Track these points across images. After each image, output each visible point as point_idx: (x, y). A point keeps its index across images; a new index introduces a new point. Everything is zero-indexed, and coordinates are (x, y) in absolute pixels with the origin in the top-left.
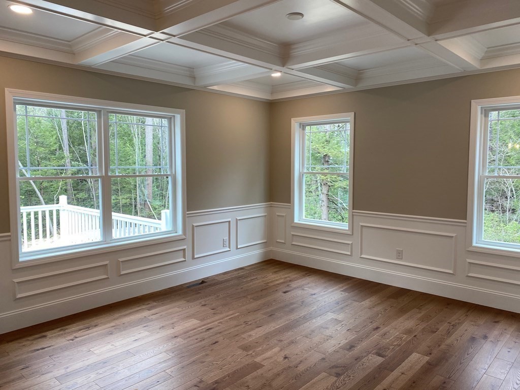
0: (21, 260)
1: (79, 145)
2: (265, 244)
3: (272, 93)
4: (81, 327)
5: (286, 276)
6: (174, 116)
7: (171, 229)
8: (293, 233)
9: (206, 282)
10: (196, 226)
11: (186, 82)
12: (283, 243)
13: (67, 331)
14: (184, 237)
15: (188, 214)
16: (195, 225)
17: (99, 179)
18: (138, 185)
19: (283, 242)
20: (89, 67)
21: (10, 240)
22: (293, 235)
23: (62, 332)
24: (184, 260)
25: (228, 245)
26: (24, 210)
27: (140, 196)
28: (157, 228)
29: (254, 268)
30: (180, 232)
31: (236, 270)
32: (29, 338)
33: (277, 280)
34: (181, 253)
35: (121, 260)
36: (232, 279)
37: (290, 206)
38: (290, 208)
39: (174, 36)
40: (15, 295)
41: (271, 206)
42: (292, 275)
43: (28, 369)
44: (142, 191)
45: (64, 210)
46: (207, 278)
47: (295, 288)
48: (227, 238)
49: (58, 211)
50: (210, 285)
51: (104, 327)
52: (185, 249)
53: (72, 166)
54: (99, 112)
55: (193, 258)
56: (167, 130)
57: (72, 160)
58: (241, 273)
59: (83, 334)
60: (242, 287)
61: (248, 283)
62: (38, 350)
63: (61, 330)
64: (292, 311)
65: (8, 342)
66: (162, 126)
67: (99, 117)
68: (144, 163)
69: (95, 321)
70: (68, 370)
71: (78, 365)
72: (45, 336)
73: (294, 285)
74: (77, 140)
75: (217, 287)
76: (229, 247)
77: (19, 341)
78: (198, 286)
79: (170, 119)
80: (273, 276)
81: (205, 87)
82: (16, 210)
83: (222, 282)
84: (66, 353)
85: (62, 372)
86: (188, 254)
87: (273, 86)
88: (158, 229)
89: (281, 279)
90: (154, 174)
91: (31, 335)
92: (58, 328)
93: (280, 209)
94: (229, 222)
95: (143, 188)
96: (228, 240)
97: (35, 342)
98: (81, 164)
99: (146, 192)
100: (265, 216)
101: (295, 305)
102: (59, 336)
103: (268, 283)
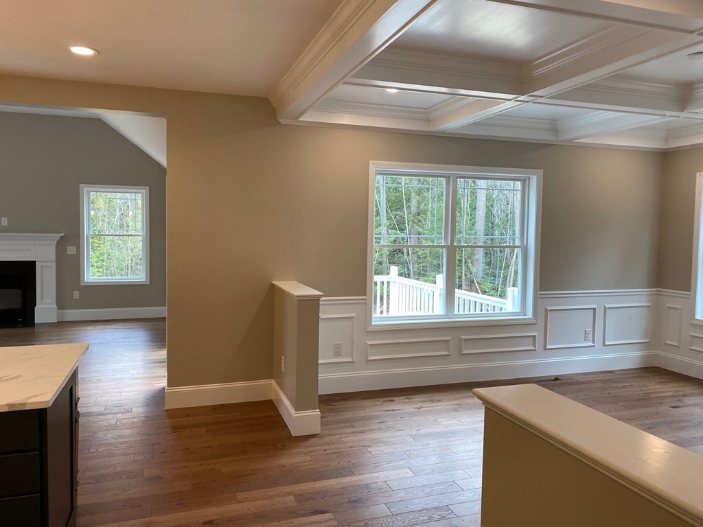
0: (373, 323)
1: (397, 209)
2: (646, 345)
3: (666, 140)
4: (425, 399)
5: (679, 389)
6: (529, 178)
7: (518, 311)
8: (691, 334)
9: (560, 380)
10: (550, 310)
11: (545, 137)
12: (676, 346)
13: (412, 400)
14: (534, 321)
15: (540, 294)
16: (549, 308)
17: (444, 249)
18: (464, 261)
19: (676, 344)
20: (443, 132)
21: (366, 303)
22: (692, 336)
23: (407, 400)
24: (534, 348)
25: (591, 339)
26: (377, 278)
27: (465, 275)
28: (501, 308)
29: (629, 374)
30: (530, 315)
31: (601, 372)
32: (380, 400)
33: (662, 392)
34: (531, 340)
35: (463, 337)
36: (595, 382)
37: (689, 295)
38: (689, 298)
39: (542, 97)
40: (367, 356)
41: (659, 294)
42: (687, 389)
43: (384, 424)
44: (468, 268)
45: (394, 282)
46: (563, 375)
47: (690, 405)
48: (591, 330)
49: (388, 283)
50: (565, 384)
51: (448, 403)
52: (535, 336)
53: (388, 234)
54: (448, 177)
55: (545, 349)
56: (519, 194)
57: (388, 228)
58: (609, 377)
59: (428, 405)
60: (609, 392)
61: (619, 389)
62: (390, 411)
63: (407, 398)
64: (683, 428)
65: (362, 399)
66: (514, 190)
67: (448, 183)
68: (473, 232)
69: (437, 396)
70: (420, 432)
71: (428, 430)
72: (393, 401)
73: (689, 401)
74: (395, 204)
75: (576, 387)
76: (593, 342)
77: (372, 400)
78: (550, 382)
79: (524, 181)
80: (657, 387)
81: (570, 141)
82: (372, 278)
83: (582, 383)
84: (415, 418)
85: (414, 432)
86: (540, 342)
87: (668, 130)
88: (503, 309)
89: (669, 391)
90: (502, 245)
91: (380, 398)
92: (402, 396)
93: (673, 298)
94: (594, 309)
95: (470, 265)
96: (591, 332)
97: (385, 403)
98: (398, 232)
99: (474, 269)
100: (649, 306)
101: (687, 424)
102: (406, 402)
103: (649, 393)
